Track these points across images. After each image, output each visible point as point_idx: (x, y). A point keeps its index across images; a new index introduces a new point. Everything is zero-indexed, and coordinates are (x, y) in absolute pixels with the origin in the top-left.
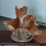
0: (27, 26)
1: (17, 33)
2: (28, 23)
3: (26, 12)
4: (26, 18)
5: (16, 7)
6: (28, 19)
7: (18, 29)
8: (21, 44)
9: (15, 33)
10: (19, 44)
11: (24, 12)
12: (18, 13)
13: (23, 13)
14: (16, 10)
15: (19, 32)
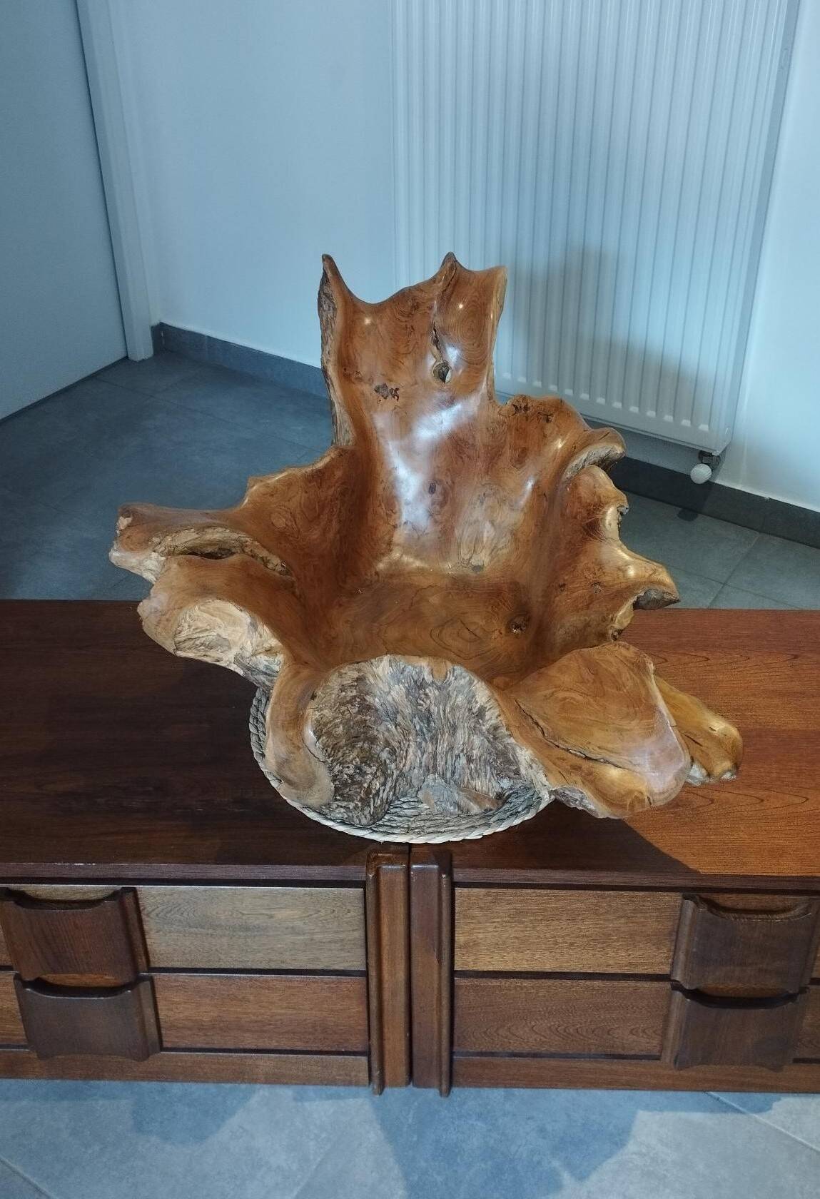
0: (483, 558)
1: (333, 750)
2: (512, 517)
3: (478, 362)
4: (481, 438)
5: (331, 274)
6: (508, 453)
7: (339, 680)
8: (392, 871)
9: (297, 744)
10: (356, 871)
11: (453, 354)
12: (364, 370)
13: (431, 362)
14: (325, 326)
15: (366, 708)
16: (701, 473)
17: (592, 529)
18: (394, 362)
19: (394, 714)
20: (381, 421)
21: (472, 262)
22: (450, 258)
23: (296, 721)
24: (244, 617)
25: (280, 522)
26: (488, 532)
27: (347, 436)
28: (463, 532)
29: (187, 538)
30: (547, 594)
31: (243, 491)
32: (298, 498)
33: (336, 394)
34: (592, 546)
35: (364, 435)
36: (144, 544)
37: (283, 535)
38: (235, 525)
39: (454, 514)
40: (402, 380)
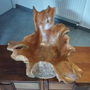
15: (38, 67)
16: (78, 25)
17: (66, 42)
18: (42, 20)
19: (42, 67)
20: (40, 27)
21: (52, 6)
22: (49, 6)
23: (30, 71)
24: (24, 57)
25: (28, 41)
26: (53, 40)
27: (36, 29)
28: (50, 40)
29: (16, 46)
30: (60, 50)
31: (23, 38)
32: (30, 38)
33: (35, 24)
34: (65, 44)
35: (38, 29)
36: (11, 48)
37: (29, 43)
38: (22, 43)
39: (49, 38)
40: (43, 22)
